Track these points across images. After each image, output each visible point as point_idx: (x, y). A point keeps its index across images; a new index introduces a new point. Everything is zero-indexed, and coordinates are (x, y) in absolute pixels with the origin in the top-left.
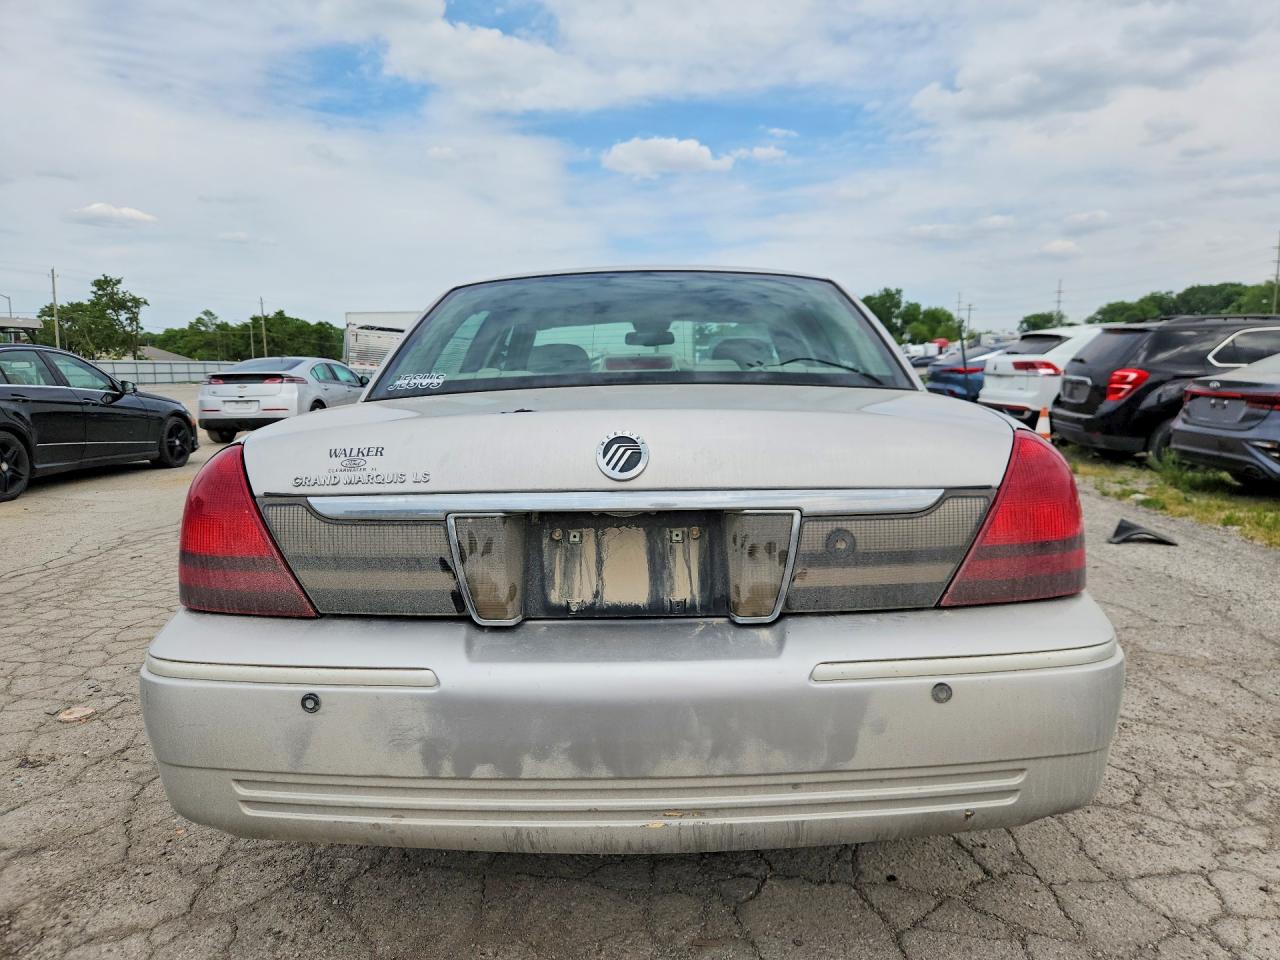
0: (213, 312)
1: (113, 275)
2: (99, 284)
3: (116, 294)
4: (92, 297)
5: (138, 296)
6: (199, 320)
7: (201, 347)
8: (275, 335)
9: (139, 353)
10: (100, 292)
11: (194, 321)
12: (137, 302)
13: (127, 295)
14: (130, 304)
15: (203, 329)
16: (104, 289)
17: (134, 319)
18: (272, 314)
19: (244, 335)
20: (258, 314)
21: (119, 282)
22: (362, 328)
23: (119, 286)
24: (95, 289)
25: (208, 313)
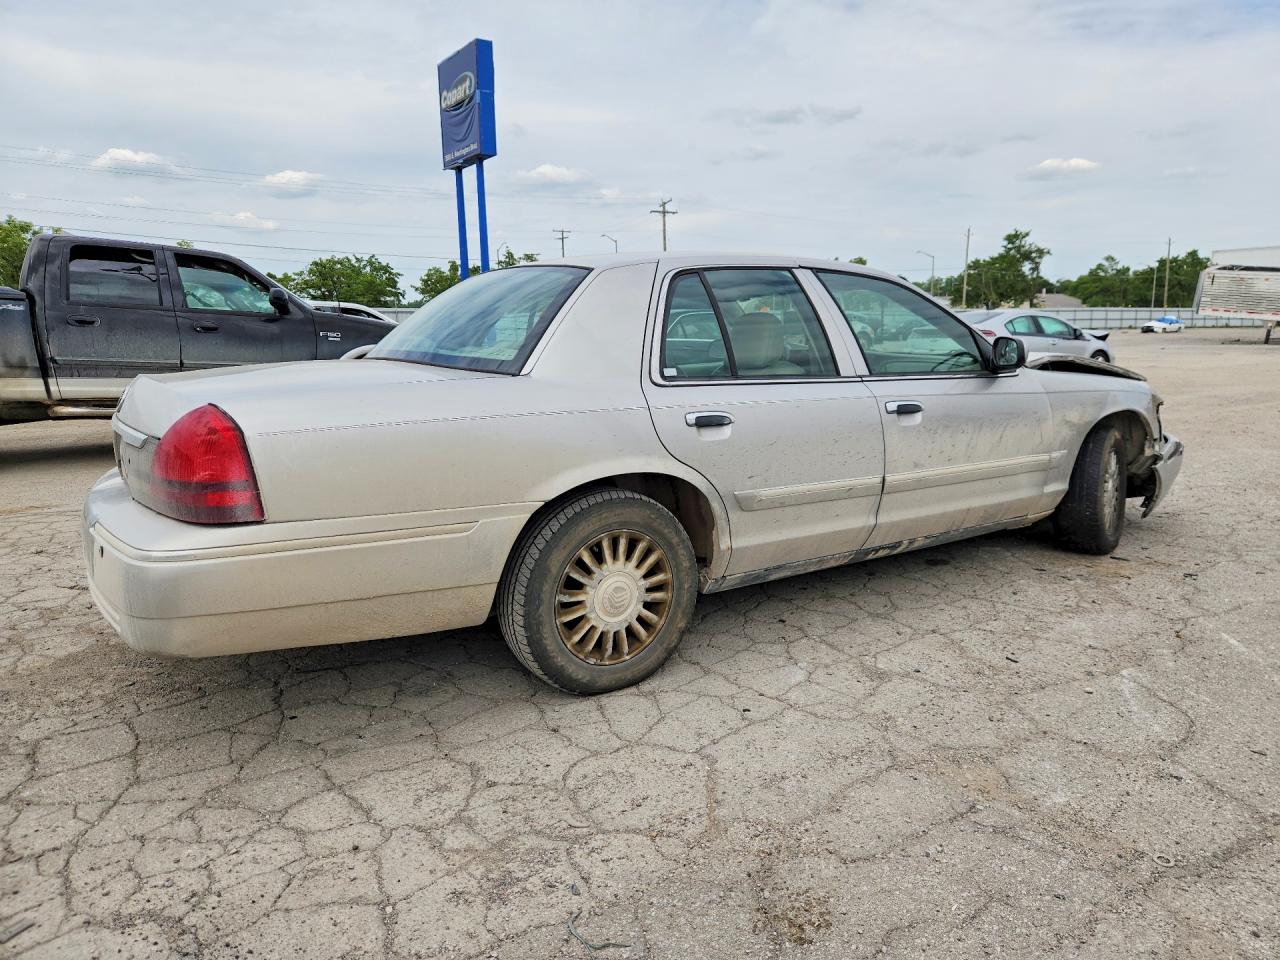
0: (1115, 257)
1: (1023, 230)
2: (1011, 239)
3: (1023, 247)
4: (1002, 251)
5: (1042, 247)
6: (1100, 267)
7: (1097, 293)
8: (1182, 278)
9: (1035, 301)
10: (1010, 246)
11: (1094, 267)
12: (1041, 252)
13: (1033, 246)
14: (1034, 255)
15: (1102, 274)
16: (1013, 243)
17: (1036, 269)
18: (1182, 255)
19: (1147, 279)
20: (1164, 256)
21: (1027, 234)
22: (1224, 268)
23: (1027, 238)
24: (1005, 243)
25: (1110, 259)
